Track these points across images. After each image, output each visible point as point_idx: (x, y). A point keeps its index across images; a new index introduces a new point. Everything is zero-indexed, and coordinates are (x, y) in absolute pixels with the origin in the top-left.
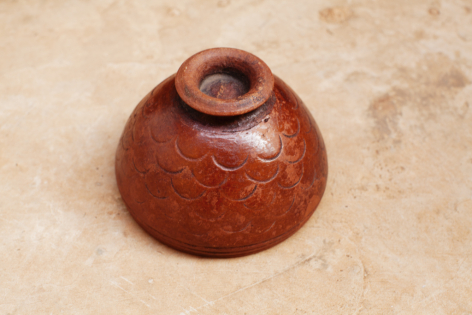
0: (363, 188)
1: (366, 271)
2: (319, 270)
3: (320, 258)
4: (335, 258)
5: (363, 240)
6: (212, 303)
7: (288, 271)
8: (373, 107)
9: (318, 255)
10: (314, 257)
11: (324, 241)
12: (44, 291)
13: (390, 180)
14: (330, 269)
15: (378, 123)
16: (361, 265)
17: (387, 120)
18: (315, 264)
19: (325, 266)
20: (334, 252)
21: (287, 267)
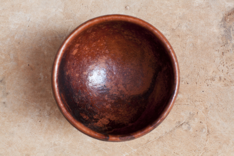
0: (213, 79)
1: (208, 131)
2: (186, 130)
3: (187, 123)
4: (194, 124)
5: (209, 112)
6: (135, 150)
7: (171, 131)
8: (224, 19)
9: (187, 121)
10: (184, 123)
11: (190, 113)
12: (56, 145)
13: (227, 73)
14: (191, 130)
15: (226, 31)
16: (206, 127)
17: (231, 29)
18: (185, 127)
19: (189, 128)
20: (194, 119)
21: (171, 129)
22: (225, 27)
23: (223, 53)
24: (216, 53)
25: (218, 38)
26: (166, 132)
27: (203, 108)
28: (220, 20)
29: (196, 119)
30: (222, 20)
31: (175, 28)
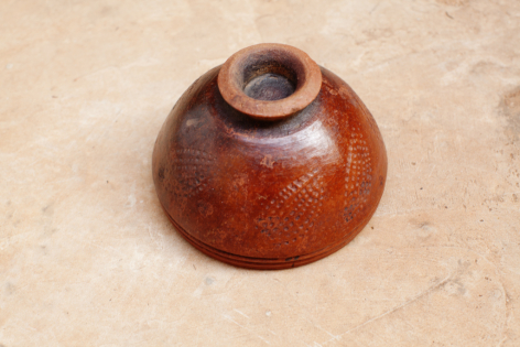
22: (506, 115)
23: (512, 155)
24: (498, 155)
25: (497, 131)
26: (408, 300)
27: (488, 251)
28: (497, 104)
29: (475, 272)
30: (500, 105)
31: (407, 119)
